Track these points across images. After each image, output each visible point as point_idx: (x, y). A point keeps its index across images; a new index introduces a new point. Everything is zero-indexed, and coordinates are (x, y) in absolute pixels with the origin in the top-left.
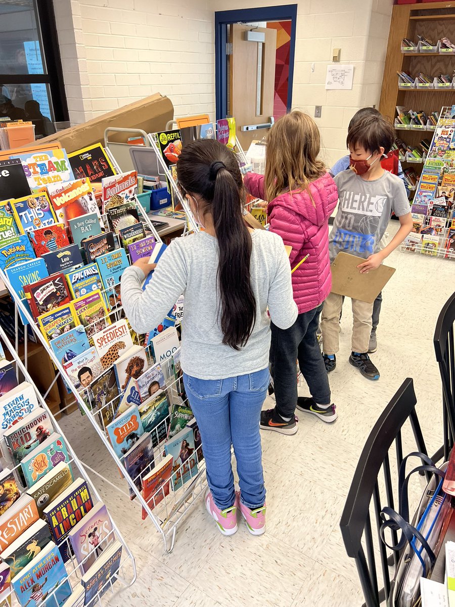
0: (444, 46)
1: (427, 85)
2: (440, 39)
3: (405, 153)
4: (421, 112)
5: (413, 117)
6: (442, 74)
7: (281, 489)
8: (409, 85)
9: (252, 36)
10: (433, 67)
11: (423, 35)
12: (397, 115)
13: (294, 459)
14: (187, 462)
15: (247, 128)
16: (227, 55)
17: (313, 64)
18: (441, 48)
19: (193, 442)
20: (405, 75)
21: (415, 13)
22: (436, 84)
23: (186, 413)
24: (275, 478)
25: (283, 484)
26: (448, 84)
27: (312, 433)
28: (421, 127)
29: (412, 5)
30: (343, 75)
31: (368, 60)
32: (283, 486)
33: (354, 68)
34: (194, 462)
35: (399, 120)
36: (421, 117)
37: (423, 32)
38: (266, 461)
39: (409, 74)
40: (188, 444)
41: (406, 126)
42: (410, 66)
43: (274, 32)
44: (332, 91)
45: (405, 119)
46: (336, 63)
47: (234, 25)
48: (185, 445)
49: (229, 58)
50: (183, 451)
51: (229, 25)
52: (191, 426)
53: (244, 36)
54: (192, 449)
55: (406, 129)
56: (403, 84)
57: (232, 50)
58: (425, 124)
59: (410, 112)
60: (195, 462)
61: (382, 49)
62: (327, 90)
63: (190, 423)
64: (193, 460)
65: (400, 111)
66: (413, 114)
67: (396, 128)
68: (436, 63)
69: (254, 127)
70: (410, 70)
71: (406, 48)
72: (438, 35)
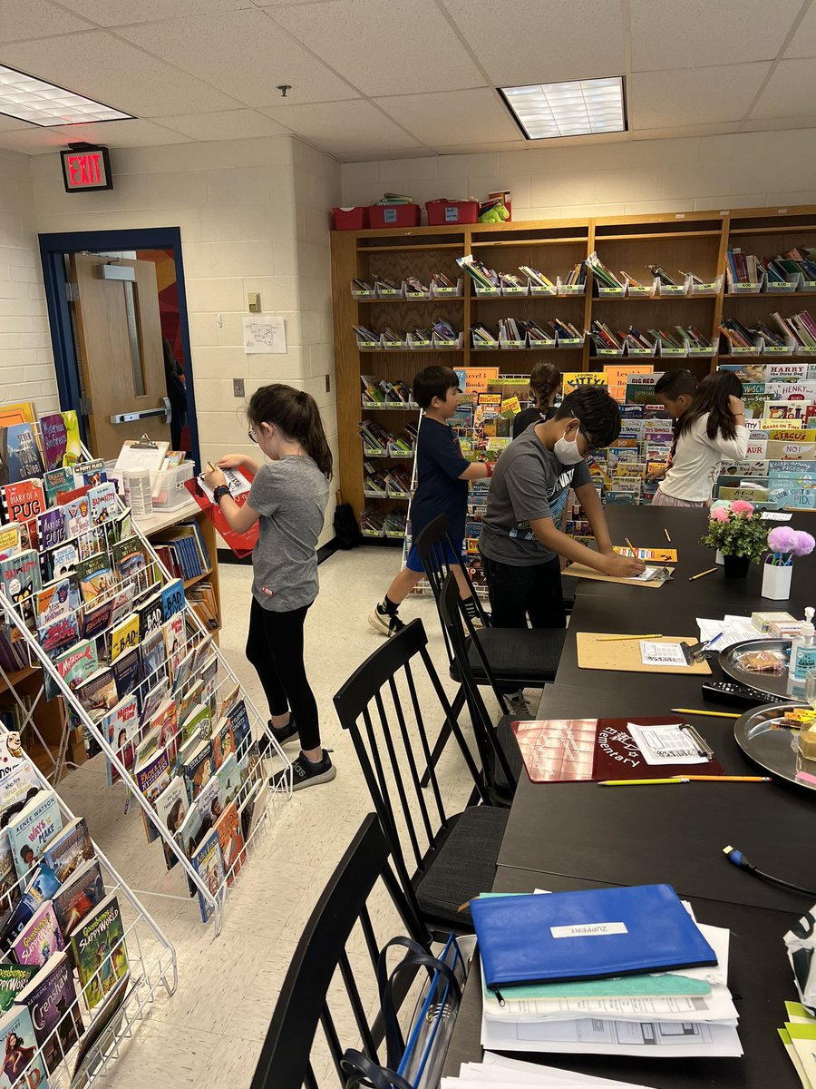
0: (412, 289)
1: (399, 344)
2: (405, 280)
3: (386, 445)
4: (398, 383)
5: (388, 391)
6: (418, 328)
7: (224, 1079)
8: (373, 344)
9: (111, 272)
10: (403, 318)
11: (380, 273)
12: (364, 388)
13: (246, 1012)
14: (23, 1077)
15: (122, 418)
16: (69, 302)
17: (219, 316)
18: (408, 292)
19: (32, 1033)
20: (365, 330)
21: (363, 242)
22: (411, 343)
23: (12, 977)
24: (213, 1060)
25: (227, 1068)
26: (427, 342)
27: (278, 952)
28: (402, 404)
29: (358, 231)
30: (269, 331)
31: (304, 309)
32: (229, 1071)
33: (285, 322)
34: (38, 1076)
35: (368, 397)
36: (399, 390)
37: (380, 269)
38: (193, 1031)
39: (371, 329)
40: (20, 1041)
41: (379, 404)
42: (372, 317)
43: (151, 266)
44: (255, 356)
45: (376, 394)
46: (257, 314)
47: (77, 255)
48: (13, 1043)
49: (74, 305)
50: (12, 1058)
51: (67, 256)
52: (24, 1002)
53: (98, 273)
54: (31, 1050)
55: (382, 409)
56: (364, 344)
57: (78, 294)
58: (407, 400)
59: (382, 383)
60: (42, 1073)
61: (324, 293)
62: (248, 354)
63: (20, 997)
64: (36, 1070)
65: (368, 382)
66: (387, 387)
67: (365, 408)
68: (406, 312)
69: (135, 416)
70: (372, 322)
71: (359, 292)
72: (403, 273)
